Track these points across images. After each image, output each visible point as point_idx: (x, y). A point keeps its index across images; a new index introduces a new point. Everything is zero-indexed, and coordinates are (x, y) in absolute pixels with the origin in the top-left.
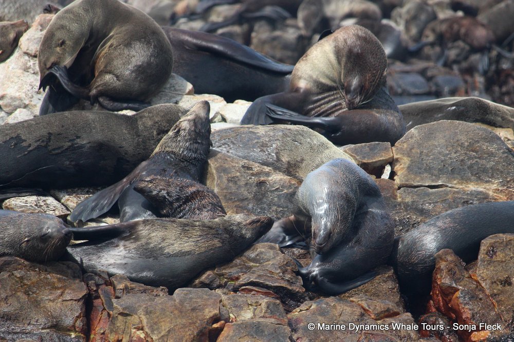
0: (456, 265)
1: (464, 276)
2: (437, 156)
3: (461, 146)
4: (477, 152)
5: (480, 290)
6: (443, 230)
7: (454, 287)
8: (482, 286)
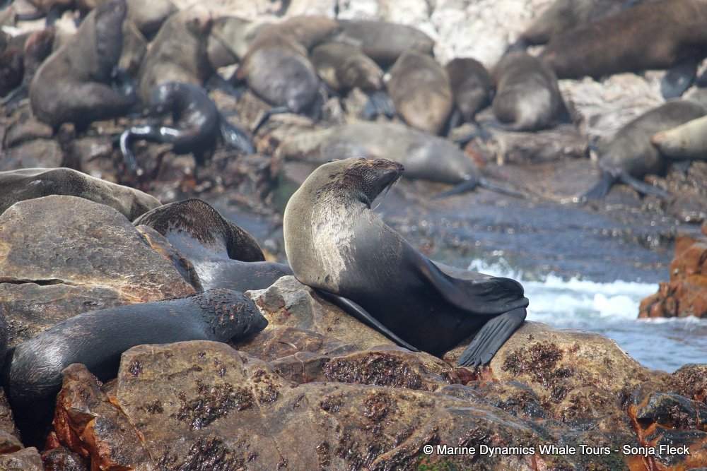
0: (90, 385)
1: (100, 399)
2: (48, 242)
3: (79, 230)
4: (99, 238)
5: (121, 418)
6: (72, 339)
7: (87, 414)
8: (124, 413)
